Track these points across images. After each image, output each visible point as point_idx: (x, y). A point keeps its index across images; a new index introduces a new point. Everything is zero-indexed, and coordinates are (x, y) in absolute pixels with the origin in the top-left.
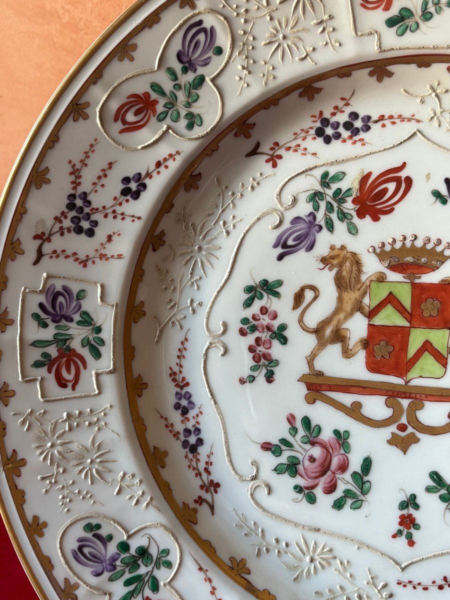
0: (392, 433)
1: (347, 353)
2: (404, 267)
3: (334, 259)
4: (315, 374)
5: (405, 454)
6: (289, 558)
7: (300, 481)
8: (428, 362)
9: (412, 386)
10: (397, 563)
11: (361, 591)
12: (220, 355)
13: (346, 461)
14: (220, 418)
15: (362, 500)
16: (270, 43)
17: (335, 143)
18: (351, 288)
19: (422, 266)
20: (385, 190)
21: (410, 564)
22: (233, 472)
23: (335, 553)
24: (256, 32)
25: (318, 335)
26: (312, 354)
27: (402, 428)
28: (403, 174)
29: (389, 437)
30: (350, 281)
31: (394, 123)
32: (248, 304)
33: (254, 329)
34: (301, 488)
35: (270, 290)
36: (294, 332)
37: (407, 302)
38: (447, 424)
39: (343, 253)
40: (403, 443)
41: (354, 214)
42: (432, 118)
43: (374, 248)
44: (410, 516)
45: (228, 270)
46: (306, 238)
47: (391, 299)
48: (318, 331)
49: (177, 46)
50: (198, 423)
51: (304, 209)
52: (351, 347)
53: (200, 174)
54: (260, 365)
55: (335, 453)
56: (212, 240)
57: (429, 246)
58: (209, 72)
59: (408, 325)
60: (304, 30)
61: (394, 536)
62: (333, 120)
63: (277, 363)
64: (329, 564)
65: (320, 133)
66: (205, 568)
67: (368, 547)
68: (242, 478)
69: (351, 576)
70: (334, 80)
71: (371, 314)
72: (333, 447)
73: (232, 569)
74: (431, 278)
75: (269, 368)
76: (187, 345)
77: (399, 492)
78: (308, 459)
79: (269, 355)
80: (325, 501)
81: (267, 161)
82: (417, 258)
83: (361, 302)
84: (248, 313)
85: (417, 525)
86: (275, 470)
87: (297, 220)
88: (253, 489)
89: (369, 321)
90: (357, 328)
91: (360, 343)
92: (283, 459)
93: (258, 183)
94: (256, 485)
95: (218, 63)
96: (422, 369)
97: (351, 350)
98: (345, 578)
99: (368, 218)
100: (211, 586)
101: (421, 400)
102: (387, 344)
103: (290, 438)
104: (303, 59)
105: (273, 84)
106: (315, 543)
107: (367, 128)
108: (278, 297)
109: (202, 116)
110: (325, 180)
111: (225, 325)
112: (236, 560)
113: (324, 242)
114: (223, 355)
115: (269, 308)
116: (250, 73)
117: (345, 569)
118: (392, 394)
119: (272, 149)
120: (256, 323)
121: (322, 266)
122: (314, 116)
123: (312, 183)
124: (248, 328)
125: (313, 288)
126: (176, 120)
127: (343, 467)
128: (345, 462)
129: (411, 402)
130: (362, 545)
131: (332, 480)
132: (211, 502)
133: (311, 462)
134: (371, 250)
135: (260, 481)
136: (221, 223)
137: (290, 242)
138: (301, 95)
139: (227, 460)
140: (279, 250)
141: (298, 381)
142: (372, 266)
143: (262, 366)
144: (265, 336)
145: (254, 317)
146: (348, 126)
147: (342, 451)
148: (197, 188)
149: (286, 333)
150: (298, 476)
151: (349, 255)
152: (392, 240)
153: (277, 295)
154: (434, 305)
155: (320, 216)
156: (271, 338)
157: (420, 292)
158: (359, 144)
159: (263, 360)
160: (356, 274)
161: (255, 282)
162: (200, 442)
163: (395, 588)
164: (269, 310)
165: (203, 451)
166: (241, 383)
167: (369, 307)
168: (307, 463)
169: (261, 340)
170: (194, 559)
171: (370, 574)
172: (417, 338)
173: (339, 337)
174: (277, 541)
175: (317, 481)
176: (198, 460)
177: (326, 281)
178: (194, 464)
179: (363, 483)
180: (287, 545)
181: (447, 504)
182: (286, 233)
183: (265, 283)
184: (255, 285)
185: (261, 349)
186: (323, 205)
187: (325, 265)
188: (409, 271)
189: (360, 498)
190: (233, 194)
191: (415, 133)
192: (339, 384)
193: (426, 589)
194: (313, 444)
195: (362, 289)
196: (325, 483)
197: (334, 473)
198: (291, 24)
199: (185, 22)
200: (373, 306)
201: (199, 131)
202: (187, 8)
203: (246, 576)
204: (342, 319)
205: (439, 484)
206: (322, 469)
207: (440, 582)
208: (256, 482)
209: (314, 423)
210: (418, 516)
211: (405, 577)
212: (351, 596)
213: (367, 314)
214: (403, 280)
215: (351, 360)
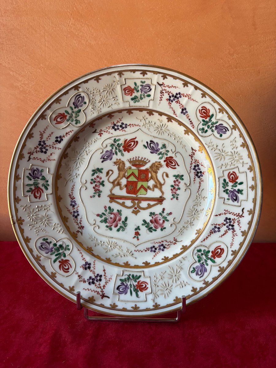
1: (121, 189)
3: (117, 162)
4: (112, 194)
5: (136, 215)
6: (104, 246)
7: (107, 224)
8: (142, 190)
10: (134, 245)
11: (124, 254)
12: (84, 190)
14: (84, 208)
15: (125, 229)
16: (100, 102)
17: (118, 131)
18: (122, 171)
20: (131, 144)
21: (138, 245)
22: (88, 223)
23: (117, 244)
24: (96, 98)
26: (111, 189)
27: (136, 208)
28: (136, 140)
29: (132, 211)
30: (122, 169)
31: (133, 126)
32: (93, 175)
33: (95, 182)
34: (108, 226)
35: (100, 171)
36: (106, 183)
37: (137, 174)
39: (120, 161)
40: (136, 212)
41: (123, 150)
42: (143, 125)
43: (128, 160)
44: (138, 232)
45: (87, 165)
46: (110, 156)
47: (133, 174)
48: (113, 183)
49: (73, 100)
50: (77, 209)
51: (109, 148)
53: (79, 137)
54: (96, 192)
55: (117, 216)
56: (82, 156)
57: (143, 160)
58: (82, 109)
59: (137, 181)
60: (109, 99)
61: (133, 238)
62: (117, 124)
63: (101, 192)
64: (116, 247)
65: (113, 128)
66: (80, 250)
67: (127, 241)
69: (122, 250)
70: (117, 113)
71: (127, 178)
72: (117, 214)
73: (88, 250)
74: (143, 168)
75: (99, 193)
76: (74, 187)
77: (135, 226)
79: (99, 189)
80: (115, 229)
81: (99, 135)
83: (125, 174)
84: (93, 177)
85: (139, 234)
86: (101, 221)
87: (107, 151)
88: (94, 227)
90: (124, 181)
91: (124, 186)
92: (103, 218)
93: (96, 141)
95: (85, 106)
99: (126, 152)
100: (82, 255)
103: (105, 213)
104: (109, 107)
105: (100, 113)
106: (112, 241)
107: (126, 127)
109: (80, 121)
110: (115, 141)
111: (86, 181)
112: (89, 247)
113: (115, 157)
116: (94, 110)
117: (120, 248)
118: (133, 199)
119: (100, 131)
120: (95, 180)
121: (114, 164)
122: (112, 123)
123: (111, 141)
124: (93, 182)
126: (72, 121)
127: (120, 220)
128: (120, 218)
130: (125, 241)
132: (81, 232)
134: (127, 160)
136: (85, 151)
137: (105, 157)
138: (108, 117)
139: (86, 220)
140: (102, 160)
141: (107, 196)
142: (128, 165)
144: (98, 184)
145: (95, 179)
146: (121, 126)
147: (119, 216)
148: (78, 141)
149: (104, 183)
153: (102, 172)
155: (114, 150)
156: (100, 185)
157: (140, 172)
158: (124, 131)
160: (123, 167)
161: (95, 168)
162: (78, 215)
163: (134, 252)
164: (99, 177)
165: (79, 217)
166: (91, 198)
168: (110, 219)
170: (77, 247)
171: (127, 249)
172: (139, 184)
173: (119, 184)
174: (101, 242)
175: (112, 224)
176: (77, 220)
177: (115, 168)
178: (76, 221)
179: (125, 224)
180: (104, 243)
181: (147, 228)
182: (104, 155)
183: (98, 169)
184: (95, 170)
185: (97, 188)
186: (114, 147)
190: (89, 143)
191: (139, 129)
193: (142, 252)
194: (111, 214)
195: (125, 171)
196: (115, 224)
197: (117, 222)
198: (105, 97)
199: (76, 94)
200: (128, 175)
201: (79, 125)
202: (76, 90)
203: (92, 252)
204: (120, 179)
205: (145, 223)
206: (114, 221)
207: (146, 249)
208: (95, 225)
209: (112, 208)
210: (140, 232)
211: (136, 249)
212: (122, 255)
213: (126, 178)
214: (136, 169)
215: (122, 191)
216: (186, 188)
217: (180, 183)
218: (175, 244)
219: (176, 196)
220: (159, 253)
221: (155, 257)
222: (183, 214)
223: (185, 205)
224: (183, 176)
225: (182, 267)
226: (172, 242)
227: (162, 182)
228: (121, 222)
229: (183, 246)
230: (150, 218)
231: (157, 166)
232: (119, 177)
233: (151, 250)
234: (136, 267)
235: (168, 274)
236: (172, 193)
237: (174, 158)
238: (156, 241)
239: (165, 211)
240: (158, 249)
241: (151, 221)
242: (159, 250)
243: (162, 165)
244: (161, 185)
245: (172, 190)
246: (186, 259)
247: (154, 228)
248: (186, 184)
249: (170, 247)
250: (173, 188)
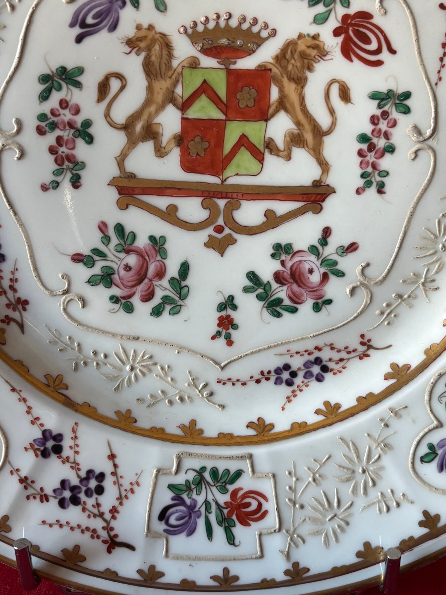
0: (209, 236)
1: (160, 152)
2: (219, 50)
3: (141, 41)
4: (126, 176)
5: (222, 256)
6: (108, 369)
7: (115, 291)
8: (244, 158)
9: (228, 185)
10: (217, 363)
11: (182, 392)
12: (16, 159)
13: (164, 268)
14: (22, 230)
15: (181, 305)
18: (161, 76)
19: (238, 50)
21: (229, 363)
22: (42, 288)
23: (156, 359)
25: (128, 132)
26: (121, 154)
27: (219, 230)
29: (206, 239)
30: (160, 68)
32: (44, 96)
33: (53, 126)
34: (117, 298)
35: (70, 79)
36: (100, 129)
37: (222, 92)
38: (263, 223)
39: (151, 34)
40: (220, 245)
43: (185, 28)
44: (228, 317)
45: (17, 56)
46: (107, 15)
47: (206, 89)
48: (127, 127)
52: (164, 144)
54: (64, 169)
55: (151, 261)
57: (245, 26)
59: (223, 117)
61: (213, 338)
63: (83, 165)
64: (150, 370)
66: (18, 388)
67: (188, 350)
68: (52, 294)
69: (172, 380)
72: (149, 254)
73: (48, 386)
74: (247, 63)
75: (74, 172)
77: (217, 295)
78: (124, 268)
79: (74, 156)
80: (143, 309)
82: (232, 40)
83: (173, 92)
84: (46, 108)
85: (235, 325)
86: (89, 282)
88: (65, 303)
89: (183, 114)
90: (170, 122)
91: (173, 140)
92: (97, 270)
94: (69, 299)
96: (238, 166)
97: (164, 148)
98: (167, 382)
100: (26, 405)
101: (238, 199)
102: (202, 140)
103: (103, 248)
106: (135, 351)
108: (79, 87)
111: (19, 123)
112: (52, 377)
113: (129, 19)
114: (19, 158)
115: (70, 101)
117: (166, 374)
118: (208, 195)
120: (55, 119)
121: (128, 49)
124: (46, 126)
125: (119, 76)
127: (160, 274)
128: (162, 269)
129: (228, 202)
130: (182, 349)
131: (149, 288)
132: (20, 321)
133: (127, 271)
134: (182, 30)
135: (73, 295)
137: (90, 20)
139: (34, 275)
140: (77, 30)
141: (108, 185)
142: (183, 49)
143: (67, 169)
144: (67, 134)
145: (53, 113)
147: (159, 258)
149: (92, 130)
150: (113, 286)
151: (157, 36)
152: (205, 18)
153: (78, 85)
154: (250, 94)
156: (75, 137)
157: (236, 78)
159: (66, 163)
160: (167, 59)
161: (50, 69)
162: (2, 257)
163: (215, 387)
164: (70, 104)
165: (6, 267)
166: (43, 190)
167: (182, 98)
168: (122, 272)
169: (63, 139)
170: (6, 381)
171: (191, 376)
172: (233, 132)
173: (151, 133)
174: (95, 353)
175: (134, 289)
176: (2, 278)
177: (133, 67)
179: (181, 288)
180: (106, 356)
181: (263, 303)
182: (83, 9)
183: (63, 70)
184: (51, 74)
185: (63, 150)
187: (131, 49)
188: (224, 56)
189: (179, 303)
192: (153, 186)
193: (244, 384)
194: (128, 252)
195: (174, 77)
196: (142, 291)
197: (151, 280)
200: (186, 96)
203: (64, 392)
204: (153, 112)
205: (256, 284)
206: (139, 277)
207: (257, 376)
208: (68, 297)
209: (128, 229)
210: (236, 316)
211: (224, 375)
212: (172, 399)
213: (180, 106)
214: (218, 66)
215: (165, 159)
216: (417, 146)
217: (394, 124)
218: (363, 356)
219: (378, 179)
220: (304, 388)
221: (290, 401)
222: (400, 248)
223: (408, 215)
224: (407, 95)
225: (389, 441)
226: (355, 350)
227: (324, 120)
228: (165, 282)
229: (394, 366)
230: (276, 266)
231: (303, 56)
232: (147, 103)
233: (277, 379)
234: (226, 439)
235: (340, 466)
236: (363, 166)
237: (378, 20)
238: (294, 348)
239: (330, 240)
240: (301, 374)
241: (278, 277)
242: (305, 377)
243: (326, 47)
244: (320, 134)
245: (360, 153)
246: (403, 413)
247: (287, 302)
248: (417, 130)
249: (344, 368)
250: (364, 147)
